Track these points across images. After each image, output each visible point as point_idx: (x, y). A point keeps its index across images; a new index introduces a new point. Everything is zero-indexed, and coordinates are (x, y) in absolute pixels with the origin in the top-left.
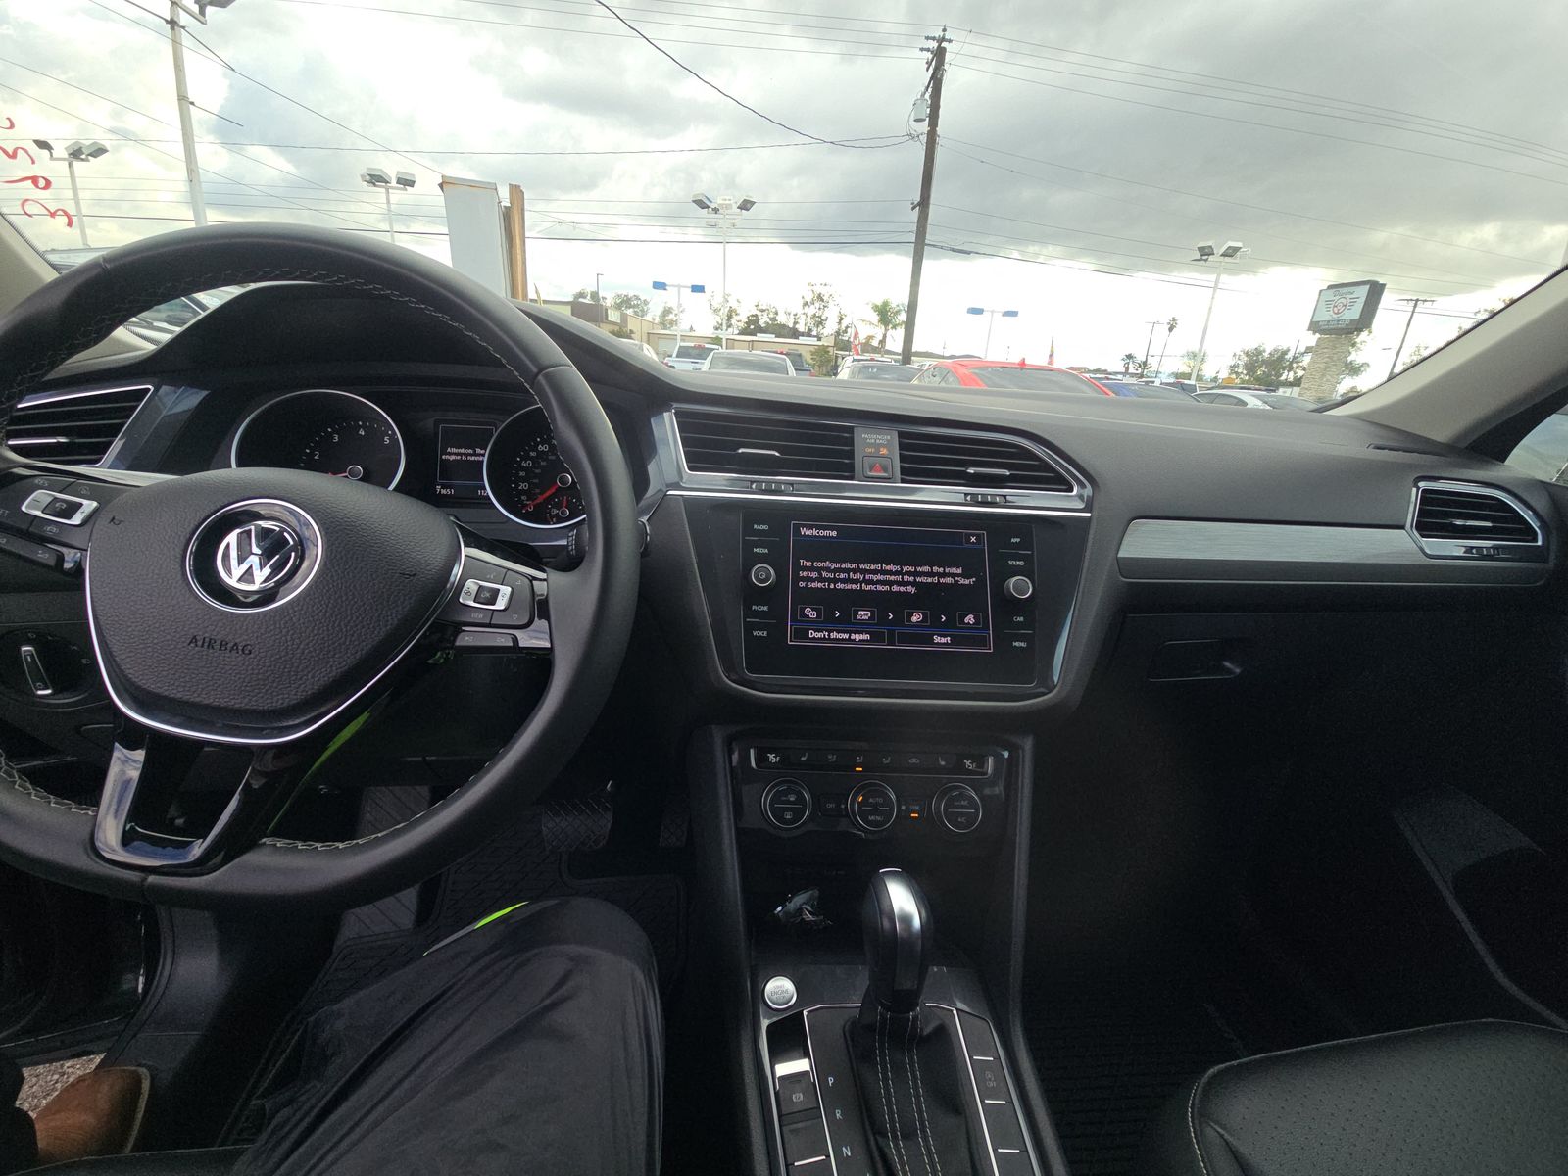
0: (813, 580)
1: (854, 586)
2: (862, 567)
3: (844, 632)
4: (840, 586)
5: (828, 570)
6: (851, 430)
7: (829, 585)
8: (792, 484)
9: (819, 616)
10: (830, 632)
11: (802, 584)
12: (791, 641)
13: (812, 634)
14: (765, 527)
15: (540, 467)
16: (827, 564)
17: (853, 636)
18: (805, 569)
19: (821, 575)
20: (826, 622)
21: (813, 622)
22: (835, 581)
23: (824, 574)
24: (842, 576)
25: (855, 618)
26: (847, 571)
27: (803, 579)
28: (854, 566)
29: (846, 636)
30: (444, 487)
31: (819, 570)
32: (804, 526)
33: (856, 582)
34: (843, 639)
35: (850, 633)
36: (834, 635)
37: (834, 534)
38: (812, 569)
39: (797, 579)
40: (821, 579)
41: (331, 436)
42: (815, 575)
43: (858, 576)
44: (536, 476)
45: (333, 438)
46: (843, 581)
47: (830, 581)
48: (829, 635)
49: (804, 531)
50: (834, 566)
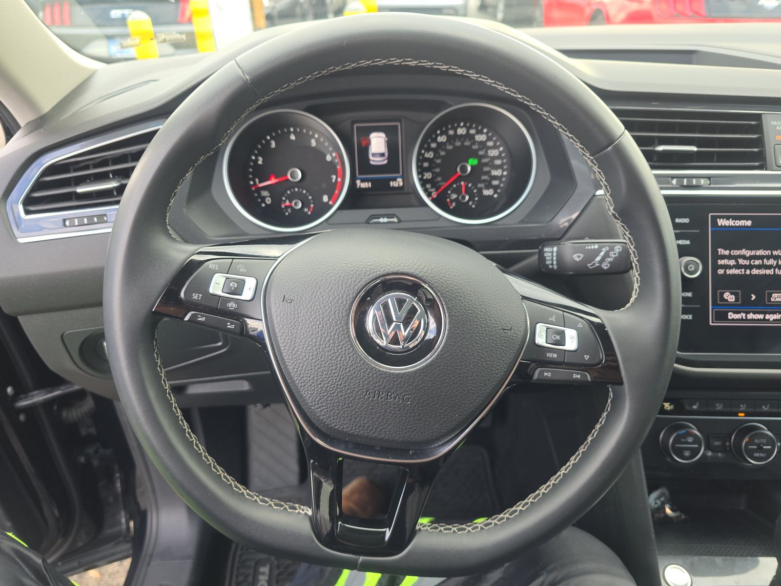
0: (730, 267)
1: (768, 272)
2: (775, 253)
3: (759, 313)
4: (755, 272)
5: (744, 257)
6: (758, 117)
7: (745, 271)
8: (709, 177)
9: (737, 300)
10: (747, 313)
11: (721, 272)
12: (713, 322)
13: (731, 316)
14: (686, 220)
15: (440, 157)
16: (743, 252)
17: (767, 317)
18: (723, 257)
19: (737, 262)
20: (744, 304)
21: (731, 305)
22: (751, 267)
23: (741, 261)
24: (757, 262)
25: (769, 300)
26: (761, 257)
27: (722, 267)
28: (768, 252)
29: (761, 316)
30: (363, 181)
31: (735, 258)
32: (720, 217)
33: (769, 267)
34: (758, 320)
35: (765, 313)
36: (751, 316)
37: (749, 223)
38: (730, 257)
39: (716, 267)
40: (738, 266)
41: (268, 143)
42: (732, 262)
43: (772, 262)
44: (438, 166)
45: (270, 144)
46: (758, 267)
47: (745, 267)
48: (746, 316)
49: (721, 222)
50: (748, 253)
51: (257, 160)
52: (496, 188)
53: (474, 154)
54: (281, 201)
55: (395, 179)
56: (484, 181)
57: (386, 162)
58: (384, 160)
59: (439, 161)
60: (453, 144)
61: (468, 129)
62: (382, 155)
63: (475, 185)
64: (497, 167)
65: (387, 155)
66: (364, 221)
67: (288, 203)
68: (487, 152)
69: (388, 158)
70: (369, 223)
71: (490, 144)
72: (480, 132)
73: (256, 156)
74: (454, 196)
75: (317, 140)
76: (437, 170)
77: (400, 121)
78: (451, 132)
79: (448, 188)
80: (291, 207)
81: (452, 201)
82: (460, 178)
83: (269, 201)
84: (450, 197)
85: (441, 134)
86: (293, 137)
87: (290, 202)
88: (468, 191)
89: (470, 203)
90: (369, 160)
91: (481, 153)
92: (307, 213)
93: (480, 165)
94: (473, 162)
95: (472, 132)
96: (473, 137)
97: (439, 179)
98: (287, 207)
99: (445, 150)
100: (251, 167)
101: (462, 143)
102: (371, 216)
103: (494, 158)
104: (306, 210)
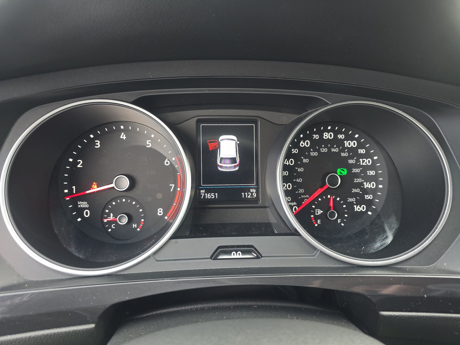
15: (303, 165)
30: (208, 191)
41: (92, 142)
44: (299, 175)
45: (95, 144)
51: (76, 163)
52: (369, 204)
53: (343, 163)
54: (103, 215)
55: (248, 190)
56: (355, 195)
57: (237, 169)
58: (235, 167)
59: (301, 170)
60: (318, 151)
61: (336, 133)
62: (233, 160)
63: (344, 199)
64: (370, 179)
65: (238, 160)
66: (209, 257)
67: (111, 217)
68: (358, 161)
69: (240, 165)
70: (216, 259)
71: (362, 151)
72: (350, 138)
73: (76, 158)
74: (320, 212)
75: (153, 141)
76: (300, 180)
77: (255, 122)
78: (316, 137)
79: (312, 203)
80: (114, 222)
81: (317, 218)
82: (329, 191)
83: (87, 214)
84: (314, 214)
85: (304, 139)
86: (123, 136)
87: (115, 216)
88: (337, 206)
89: (339, 221)
90: (217, 165)
91: (351, 161)
92: (135, 229)
93: (351, 176)
94: (342, 172)
95: (341, 136)
96: (342, 141)
97: (301, 191)
98: (110, 223)
99: (308, 157)
100: (67, 171)
101: (329, 150)
102: (219, 247)
103: (366, 168)
104: (135, 226)
